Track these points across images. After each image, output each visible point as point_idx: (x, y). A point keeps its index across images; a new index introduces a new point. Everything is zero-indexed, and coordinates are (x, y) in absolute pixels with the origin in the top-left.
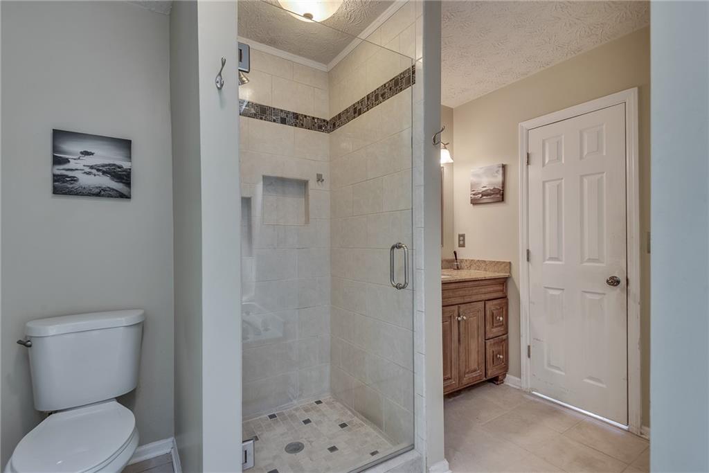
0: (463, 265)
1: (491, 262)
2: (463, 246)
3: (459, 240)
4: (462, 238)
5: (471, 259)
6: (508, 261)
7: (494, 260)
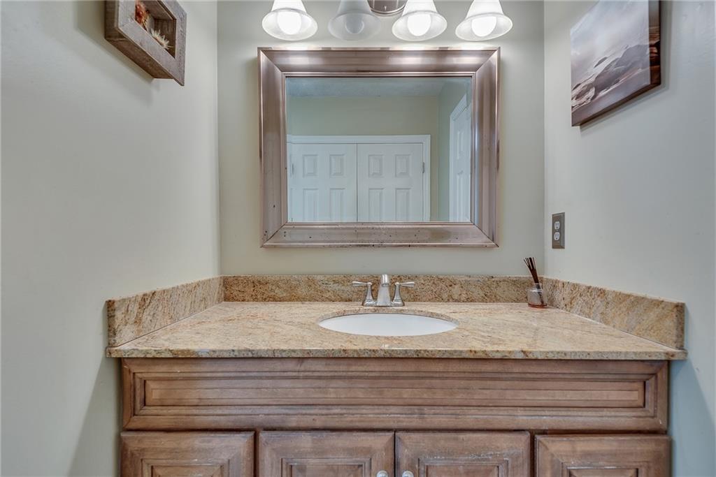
0: (558, 296)
1: (622, 298)
2: (558, 244)
3: (554, 231)
4: (557, 225)
5: (575, 282)
6: (676, 300)
7: (627, 292)
